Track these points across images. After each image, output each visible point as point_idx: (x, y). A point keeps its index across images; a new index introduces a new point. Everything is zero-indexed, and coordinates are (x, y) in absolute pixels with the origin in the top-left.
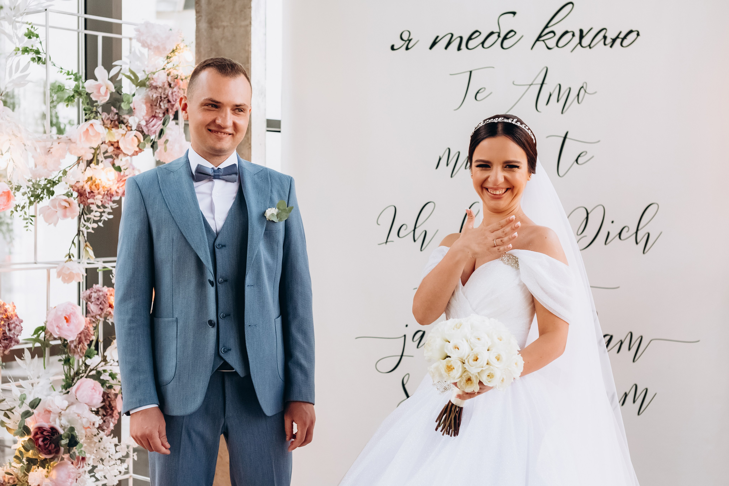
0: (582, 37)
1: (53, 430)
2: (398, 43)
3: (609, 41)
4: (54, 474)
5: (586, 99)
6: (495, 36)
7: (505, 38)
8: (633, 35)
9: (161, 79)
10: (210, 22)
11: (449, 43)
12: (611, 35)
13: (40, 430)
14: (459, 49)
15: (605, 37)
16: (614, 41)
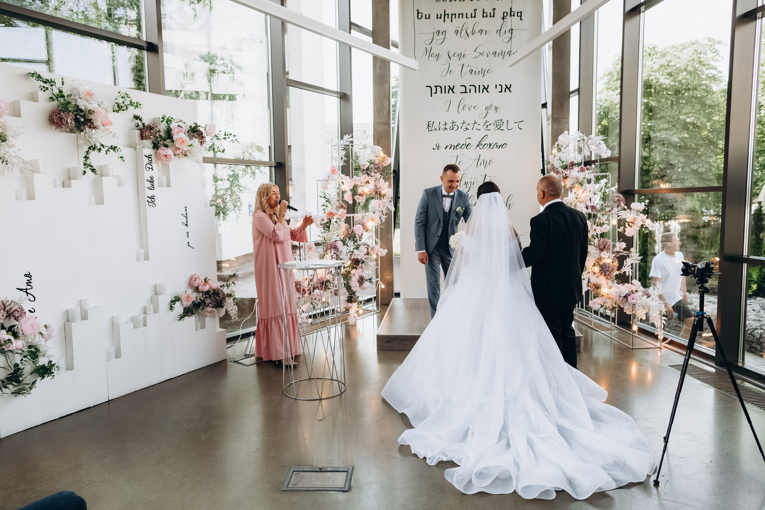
0: (490, 145)
1: (357, 259)
2: (435, 147)
3: (498, 147)
4: (357, 270)
5: (492, 164)
6: (464, 145)
7: (467, 146)
8: (505, 145)
9: (377, 162)
10: (378, 141)
11: (451, 147)
12: (499, 145)
13: (354, 259)
14: (454, 149)
15: (497, 146)
16: (500, 147)
